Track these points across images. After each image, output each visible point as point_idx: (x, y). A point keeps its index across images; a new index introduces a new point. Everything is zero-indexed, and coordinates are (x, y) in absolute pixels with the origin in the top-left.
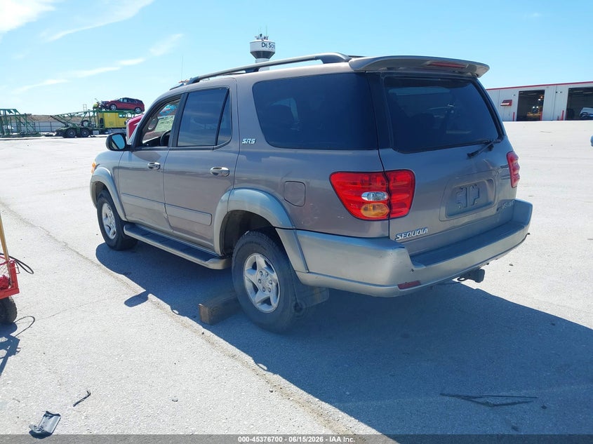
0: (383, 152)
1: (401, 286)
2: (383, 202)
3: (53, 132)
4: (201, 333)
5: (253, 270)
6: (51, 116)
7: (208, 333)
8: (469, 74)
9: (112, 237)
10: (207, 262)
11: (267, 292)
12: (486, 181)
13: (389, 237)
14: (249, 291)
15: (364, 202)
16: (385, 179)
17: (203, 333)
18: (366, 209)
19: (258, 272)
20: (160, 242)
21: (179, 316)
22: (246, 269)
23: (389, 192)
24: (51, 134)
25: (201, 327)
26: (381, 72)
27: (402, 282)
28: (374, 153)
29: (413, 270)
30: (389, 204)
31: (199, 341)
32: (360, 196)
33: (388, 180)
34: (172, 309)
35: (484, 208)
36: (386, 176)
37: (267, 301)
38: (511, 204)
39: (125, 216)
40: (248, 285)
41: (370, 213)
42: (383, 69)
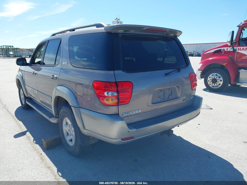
0: (116, 72)
1: (122, 139)
2: (115, 97)
3: (28, 56)
4: (40, 154)
5: (66, 125)
6: (27, 49)
7: (44, 154)
8: (172, 35)
9: (24, 104)
10: (50, 119)
11: (72, 136)
12: (176, 87)
13: (118, 114)
14: (65, 135)
15: (105, 97)
16: (116, 86)
17: (41, 154)
18: (107, 100)
19: (68, 126)
20: (37, 108)
21: (35, 144)
22: (64, 124)
23: (118, 92)
24: (27, 56)
25: (42, 150)
26: (120, 32)
27: (123, 137)
28: (112, 72)
29: (129, 132)
30: (118, 98)
31: (38, 158)
32: (103, 94)
33: (117, 86)
34: (34, 140)
35: (174, 100)
36: (117, 84)
37: (71, 140)
38: (191, 98)
39: (27, 94)
40: (65, 132)
41: (110, 102)
42: (121, 31)
